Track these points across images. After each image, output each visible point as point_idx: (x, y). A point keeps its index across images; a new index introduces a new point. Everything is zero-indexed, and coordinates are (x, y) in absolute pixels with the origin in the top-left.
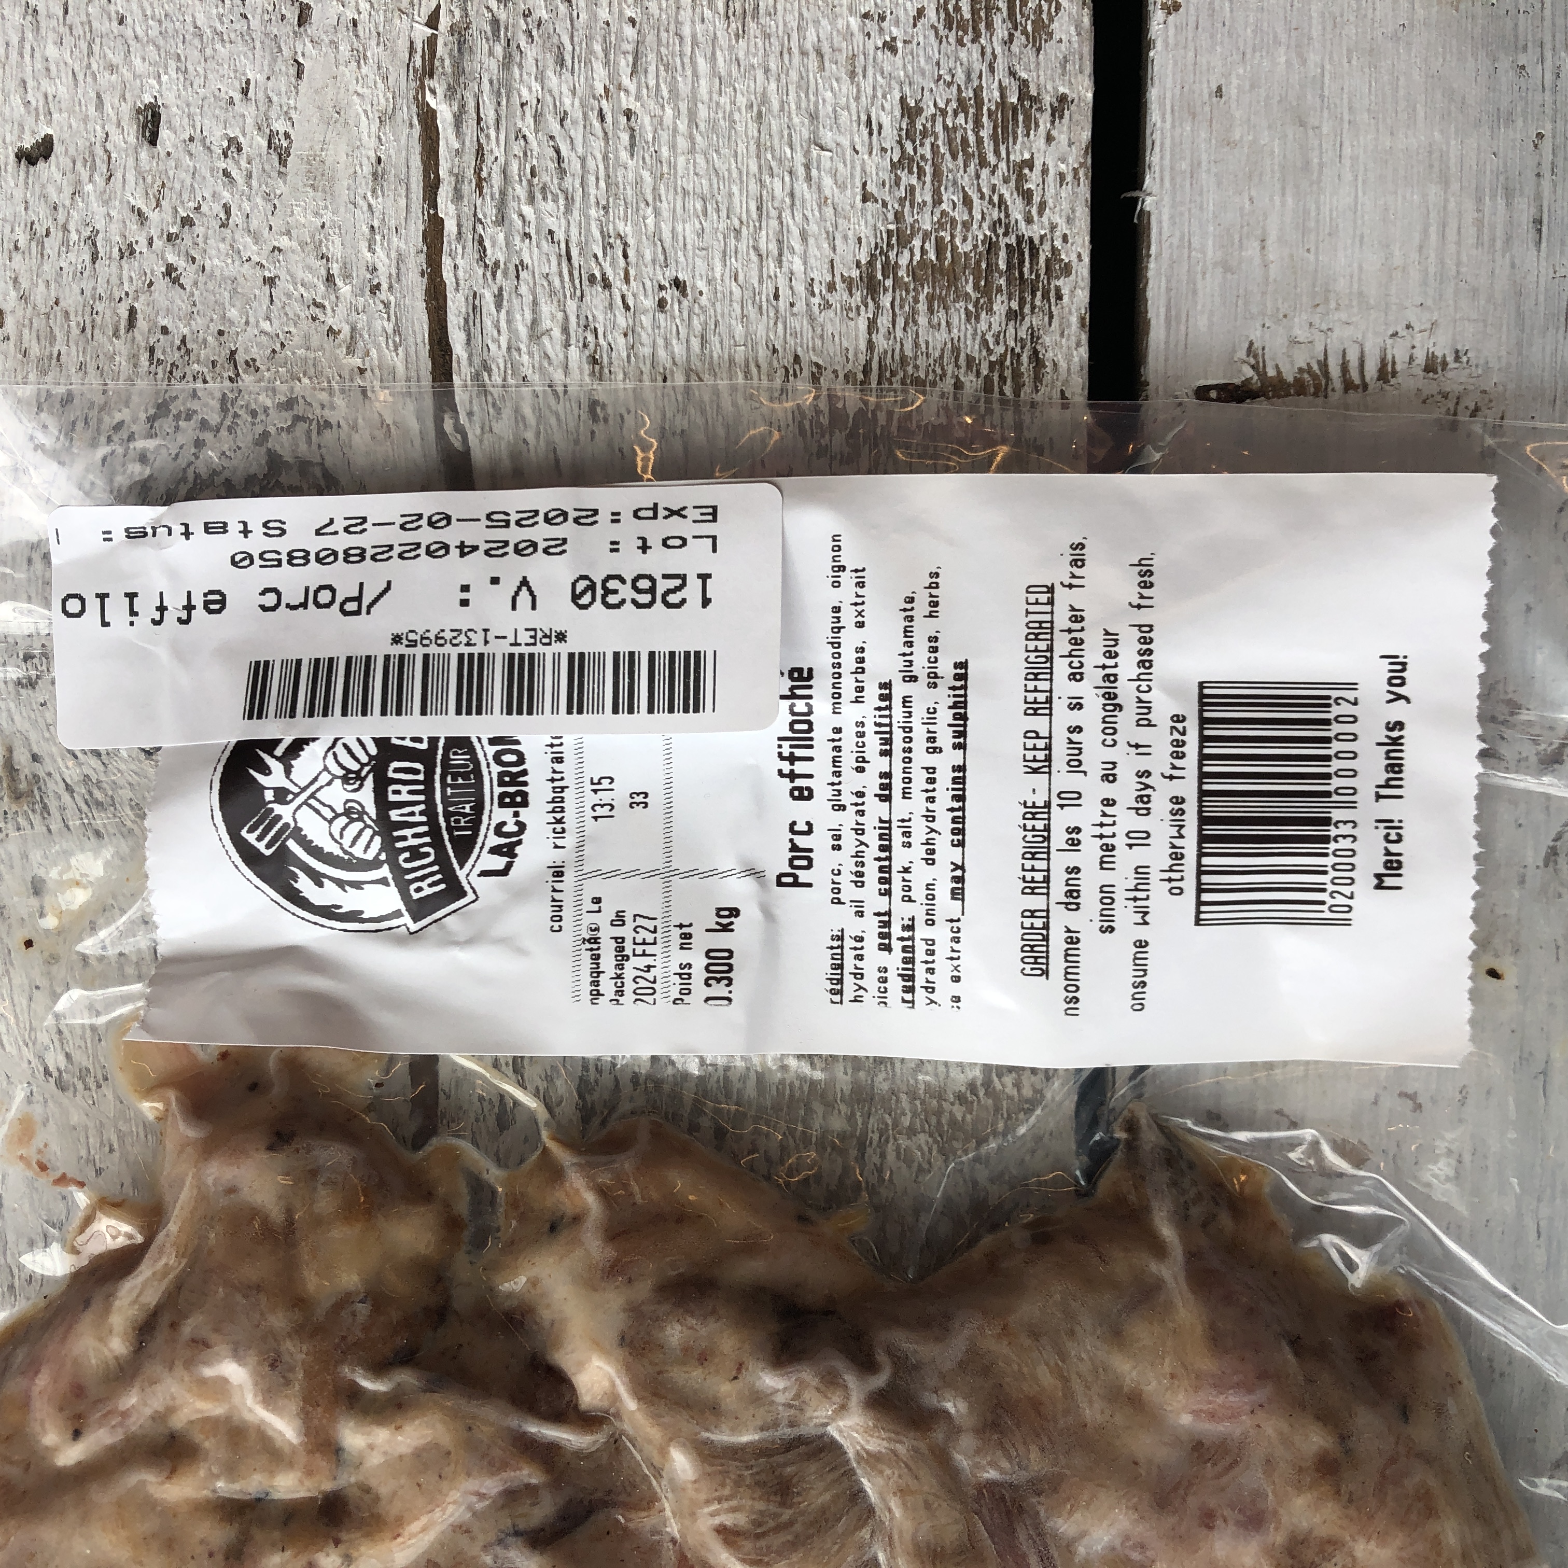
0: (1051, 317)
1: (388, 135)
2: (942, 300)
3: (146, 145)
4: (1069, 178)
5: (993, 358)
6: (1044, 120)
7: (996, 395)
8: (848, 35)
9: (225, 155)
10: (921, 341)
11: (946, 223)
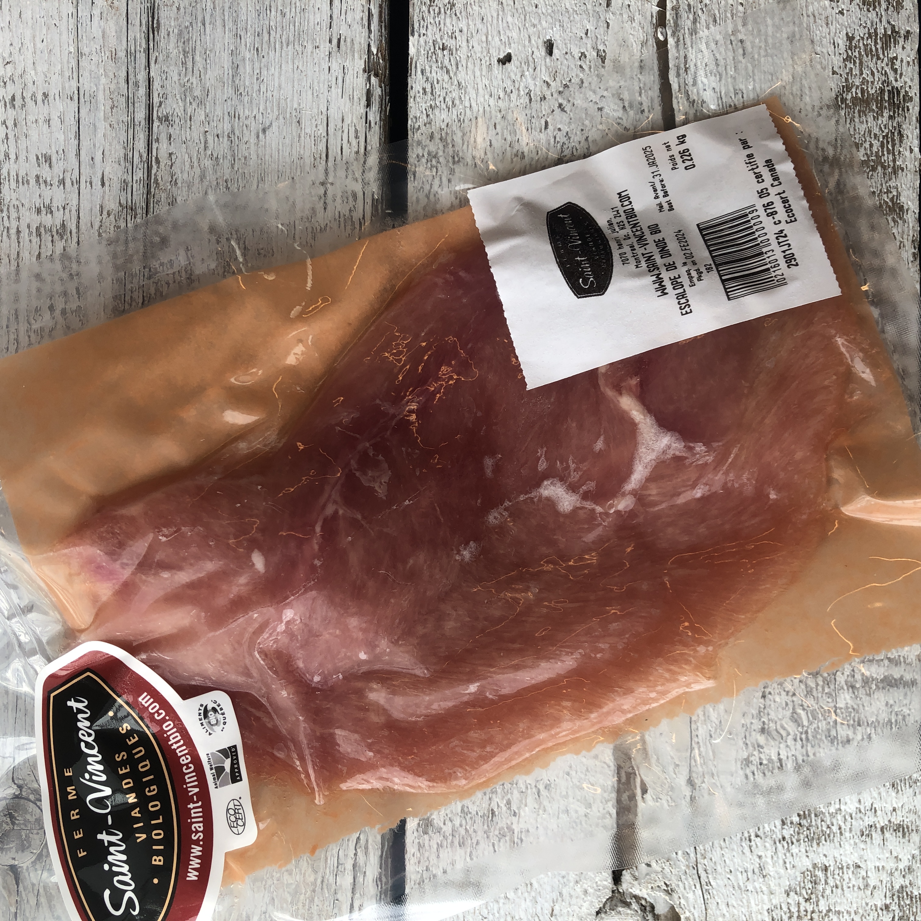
0: (905, 118)
1: (645, 51)
2: (864, 112)
3: (548, 56)
4: (911, 63)
5: (884, 134)
6: (901, 41)
7: (885, 149)
8: (825, 8)
9: (580, 59)
10: (857, 128)
11: (864, 81)
